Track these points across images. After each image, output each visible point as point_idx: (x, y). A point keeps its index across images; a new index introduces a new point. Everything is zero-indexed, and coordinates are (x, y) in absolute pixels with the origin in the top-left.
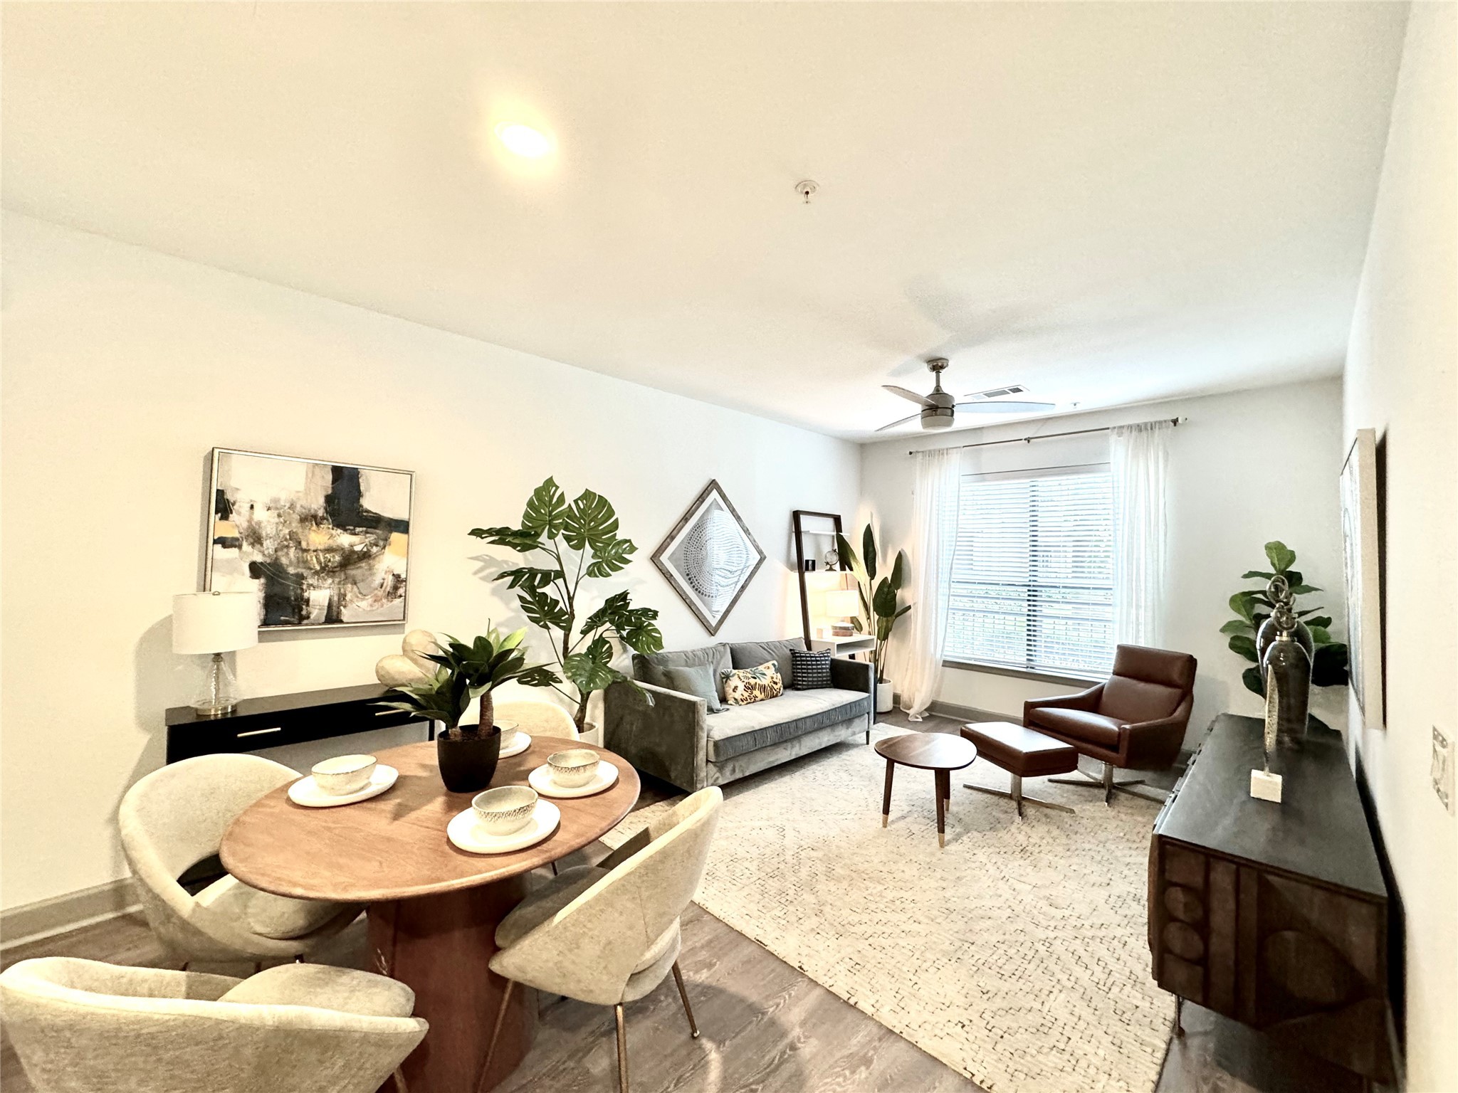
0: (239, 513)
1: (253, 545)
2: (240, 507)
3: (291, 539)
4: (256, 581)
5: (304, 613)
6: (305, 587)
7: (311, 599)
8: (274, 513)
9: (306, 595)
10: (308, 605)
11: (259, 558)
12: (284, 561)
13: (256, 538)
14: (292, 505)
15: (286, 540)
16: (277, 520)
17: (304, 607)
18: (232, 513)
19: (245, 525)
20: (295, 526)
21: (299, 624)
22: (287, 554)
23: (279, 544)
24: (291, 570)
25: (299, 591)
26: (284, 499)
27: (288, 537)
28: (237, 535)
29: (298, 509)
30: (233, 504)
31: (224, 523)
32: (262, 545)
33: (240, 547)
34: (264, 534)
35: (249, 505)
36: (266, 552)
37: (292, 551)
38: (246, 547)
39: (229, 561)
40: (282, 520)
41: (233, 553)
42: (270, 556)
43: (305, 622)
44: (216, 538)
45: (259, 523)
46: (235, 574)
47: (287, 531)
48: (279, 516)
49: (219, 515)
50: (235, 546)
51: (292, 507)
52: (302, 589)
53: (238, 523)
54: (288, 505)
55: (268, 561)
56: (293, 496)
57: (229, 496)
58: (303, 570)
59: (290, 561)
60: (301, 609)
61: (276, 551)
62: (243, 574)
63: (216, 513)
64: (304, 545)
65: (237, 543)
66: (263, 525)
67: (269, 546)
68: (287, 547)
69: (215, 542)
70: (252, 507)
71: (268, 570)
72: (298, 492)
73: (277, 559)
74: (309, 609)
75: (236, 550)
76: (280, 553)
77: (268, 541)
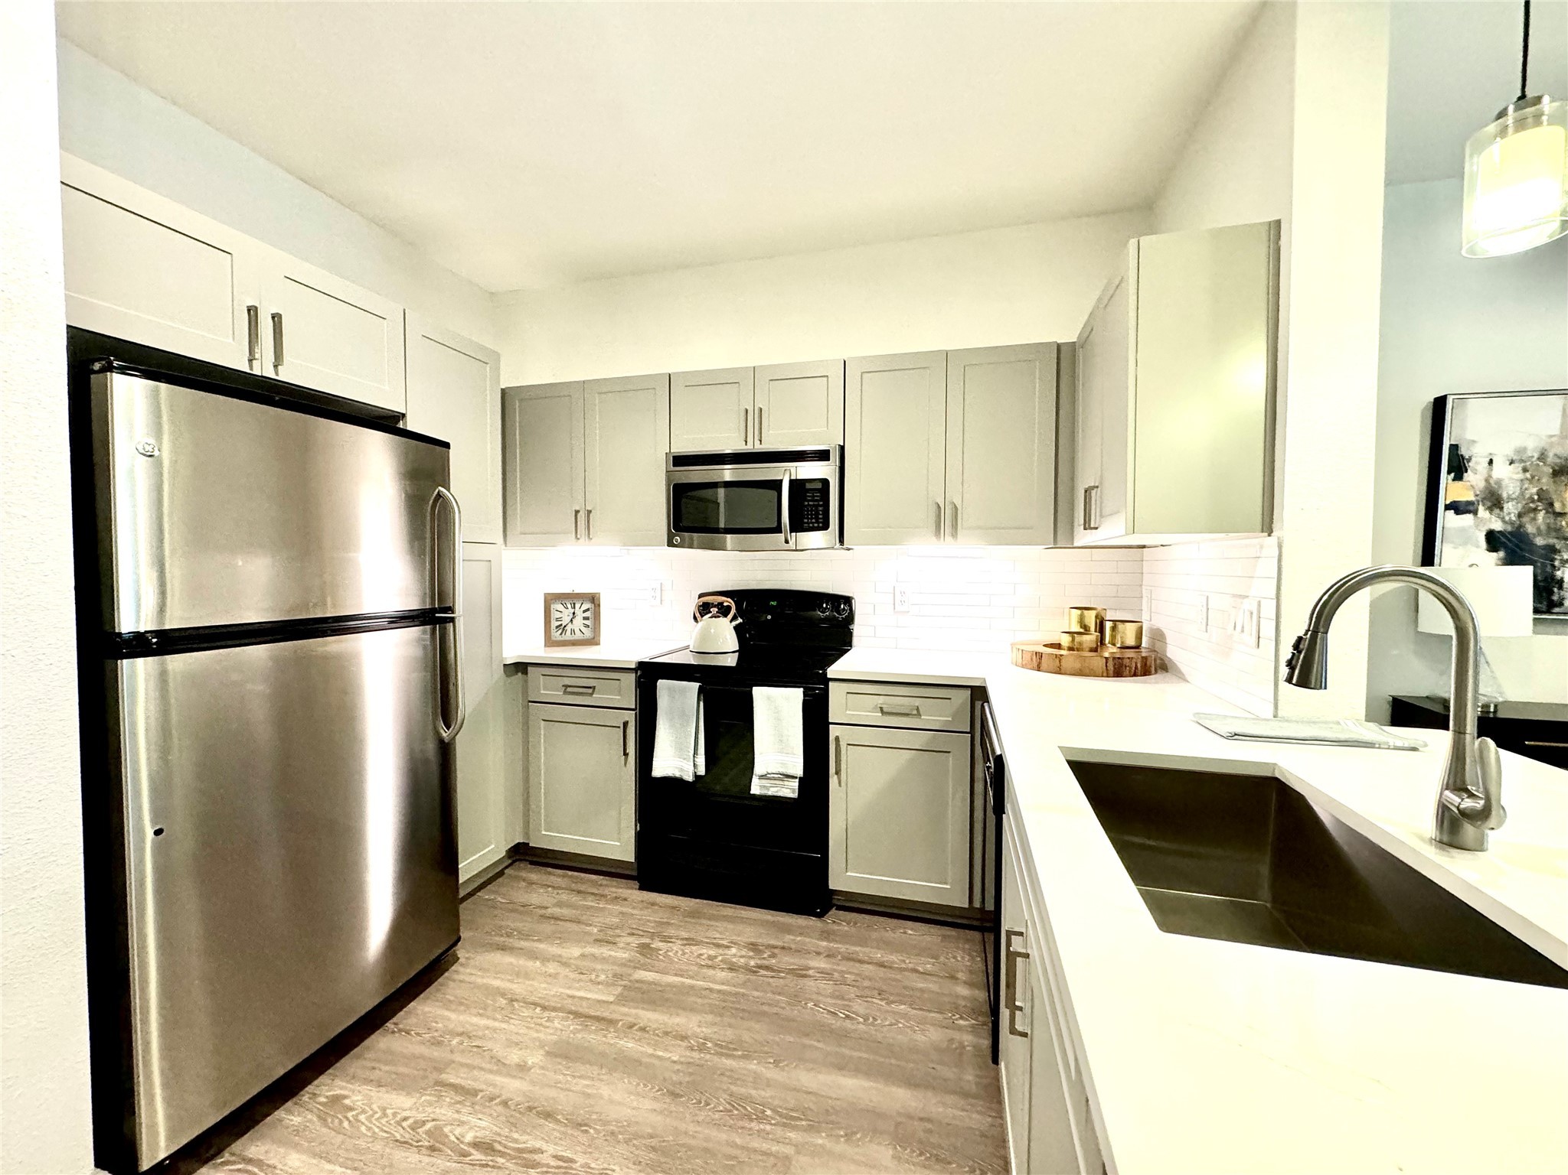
0: (1475, 472)
1: (1490, 509)
2: (1477, 463)
3: (1540, 500)
4: (1494, 554)
5: (1555, 598)
6: (1557, 563)
7: (1566, 580)
8: (1518, 467)
9: (1559, 574)
10: (1561, 588)
11: (1497, 526)
12: (1530, 529)
13: (1494, 500)
14: (1542, 454)
15: (1533, 501)
16: (1521, 476)
17: (1556, 590)
18: (1466, 472)
19: (1482, 484)
20: (1546, 482)
21: (1549, 612)
22: (1534, 519)
23: (1524, 507)
24: (1540, 541)
25: (1549, 569)
26: (1532, 447)
27: (1536, 497)
28: (1471, 498)
29: (1551, 459)
30: (1469, 460)
31: (1458, 484)
32: (1501, 509)
33: (1475, 513)
34: (1505, 495)
35: (1488, 460)
36: (1507, 518)
37: (1541, 516)
38: (1482, 512)
39: (1463, 530)
40: (1528, 475)
41: (1467, 519)
42: (1512, 523)
43: (1556, 610)
44: (1448, 502)
45: (1499, 482)
46: (1469, 546)
47: (1535, 490)
48: (1525, 470)
49: (1453, 475)
50: (1469, 512)
51: (1542, 457)
52: (1554, 566)
53: (1474, 483)
54: (1536, 455)
55: (1509, 528)
56: (1542, 444)
57: (1464, 451)
58: (1555, 541)
59: (1538, 529)
60: (1552, 593)
61: (1520, 516)
62: (1478, 547)
63: (1449, 473)
64: (1558, 507)
65: (1471, 508)
66: (1504, 483)
67: (1511, 509)
68: (1535, 510)
69: (1448, 507)
70: (1491, 462)
71: (1509, 540)
72: (1551, 436)
73: (1521, 526)
74: (1562, 593)
75: (1469, 517)
76: (1525, 519)
77: (1510, 503)
